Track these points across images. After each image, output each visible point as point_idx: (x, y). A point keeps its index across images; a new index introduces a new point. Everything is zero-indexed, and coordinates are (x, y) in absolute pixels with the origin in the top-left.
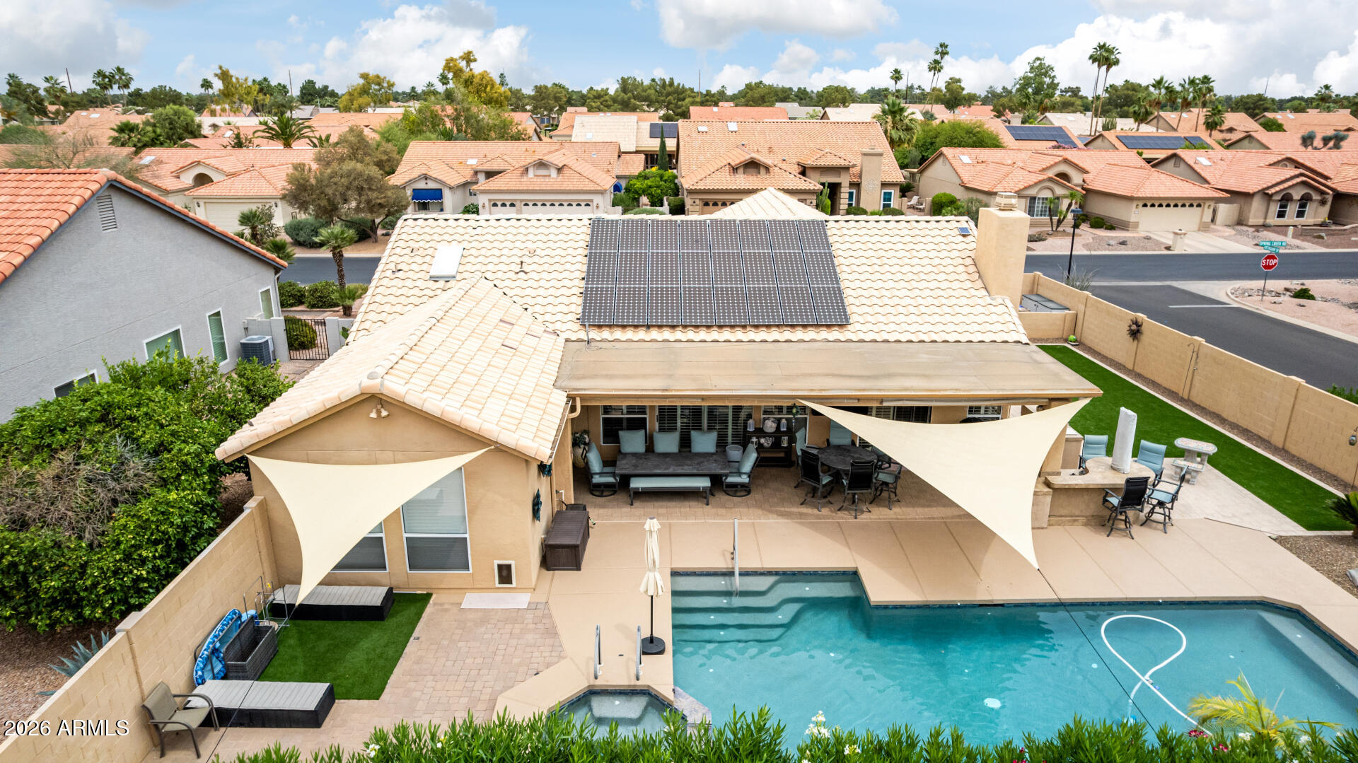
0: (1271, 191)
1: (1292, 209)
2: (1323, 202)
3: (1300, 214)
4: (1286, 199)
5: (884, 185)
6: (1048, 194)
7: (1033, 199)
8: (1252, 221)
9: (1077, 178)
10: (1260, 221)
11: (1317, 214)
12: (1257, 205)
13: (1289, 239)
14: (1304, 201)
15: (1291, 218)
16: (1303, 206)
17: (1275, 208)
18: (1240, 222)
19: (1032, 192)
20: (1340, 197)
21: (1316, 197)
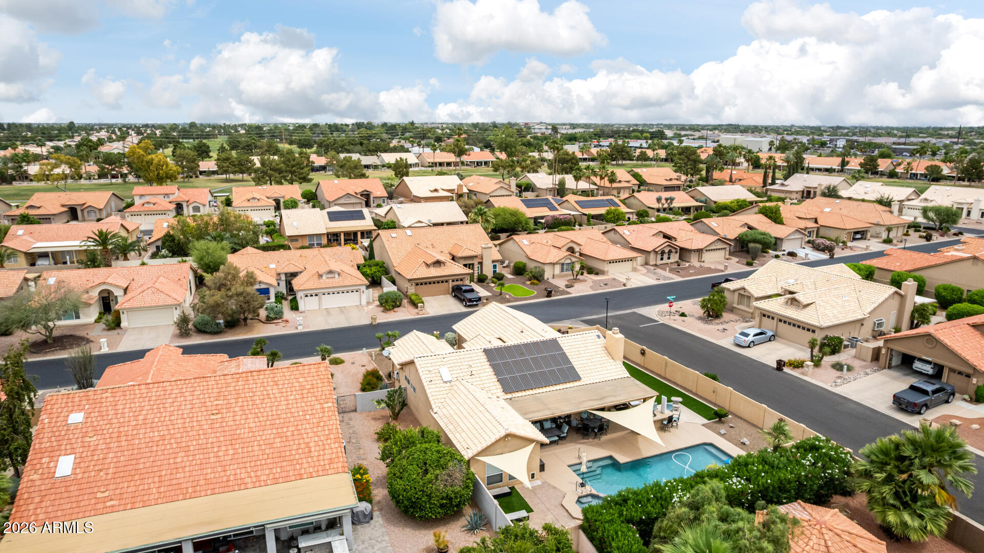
0: (657, 250)
1: (666, 256)
2: (676, 252)
3: (669, 258)
4: (663, 253)
5: (493, 261)
6: (569, 261)
7: (563, 264)
8: (651, 263)
9: (577, 249)
10: (654, 263)
11: (675, 257)
12: (652, 256)
13: (667, 274)
14: (670, 252)
15: (665, 261)
16: (662, 255)
17: (659, 257)
18: (647, 263)
19: (562, 261)
20: (682, 249)
21: (674, 251)
